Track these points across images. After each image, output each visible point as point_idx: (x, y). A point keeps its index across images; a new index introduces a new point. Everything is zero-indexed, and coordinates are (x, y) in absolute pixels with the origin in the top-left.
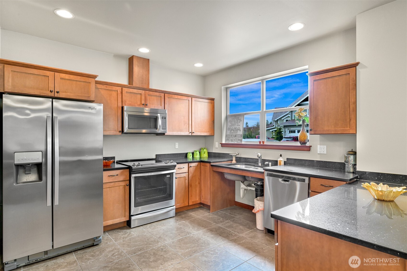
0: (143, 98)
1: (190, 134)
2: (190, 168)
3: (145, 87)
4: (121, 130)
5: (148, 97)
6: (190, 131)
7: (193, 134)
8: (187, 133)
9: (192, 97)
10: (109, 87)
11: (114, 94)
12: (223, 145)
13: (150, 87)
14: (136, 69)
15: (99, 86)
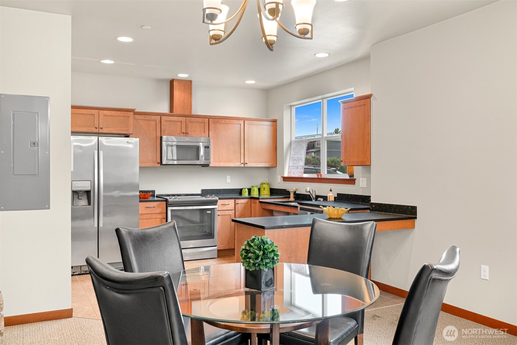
0: (184, 125)
1: (243, 165)
2: (237, 206)
3: (187, 113)
4: (159, 161)
5: (189, 125)
6: (242, 161)
7: (246, 165)
8: (238, 164)
9: (244, 120)
10: (148, 117)
11: (153, 123)
12: (285, 179)
13: (193, 113)
14: (177, 94)
15: (137, 117)
